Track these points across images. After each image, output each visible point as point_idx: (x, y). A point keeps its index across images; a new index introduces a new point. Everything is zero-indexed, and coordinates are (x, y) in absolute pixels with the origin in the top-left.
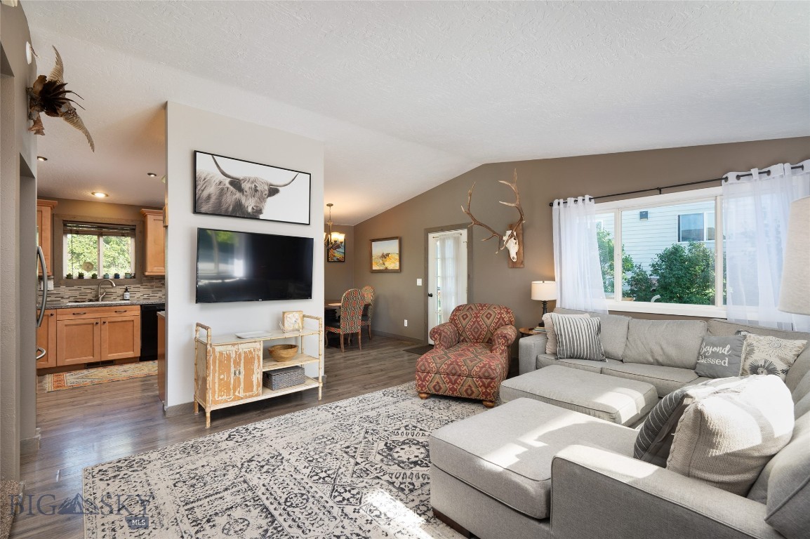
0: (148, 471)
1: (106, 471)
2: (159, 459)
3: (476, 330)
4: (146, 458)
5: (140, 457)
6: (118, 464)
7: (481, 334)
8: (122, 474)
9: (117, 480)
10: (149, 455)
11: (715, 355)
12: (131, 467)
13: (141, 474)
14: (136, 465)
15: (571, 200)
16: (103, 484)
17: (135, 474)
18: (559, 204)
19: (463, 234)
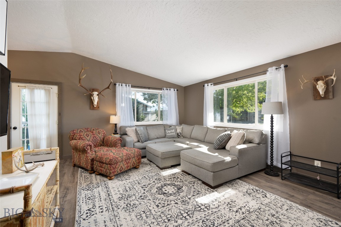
3: (95, 141)
7: (97, 142)
11: (171, 132)
15: (124, 85)
18: (119, 85)
19: (55, 89)
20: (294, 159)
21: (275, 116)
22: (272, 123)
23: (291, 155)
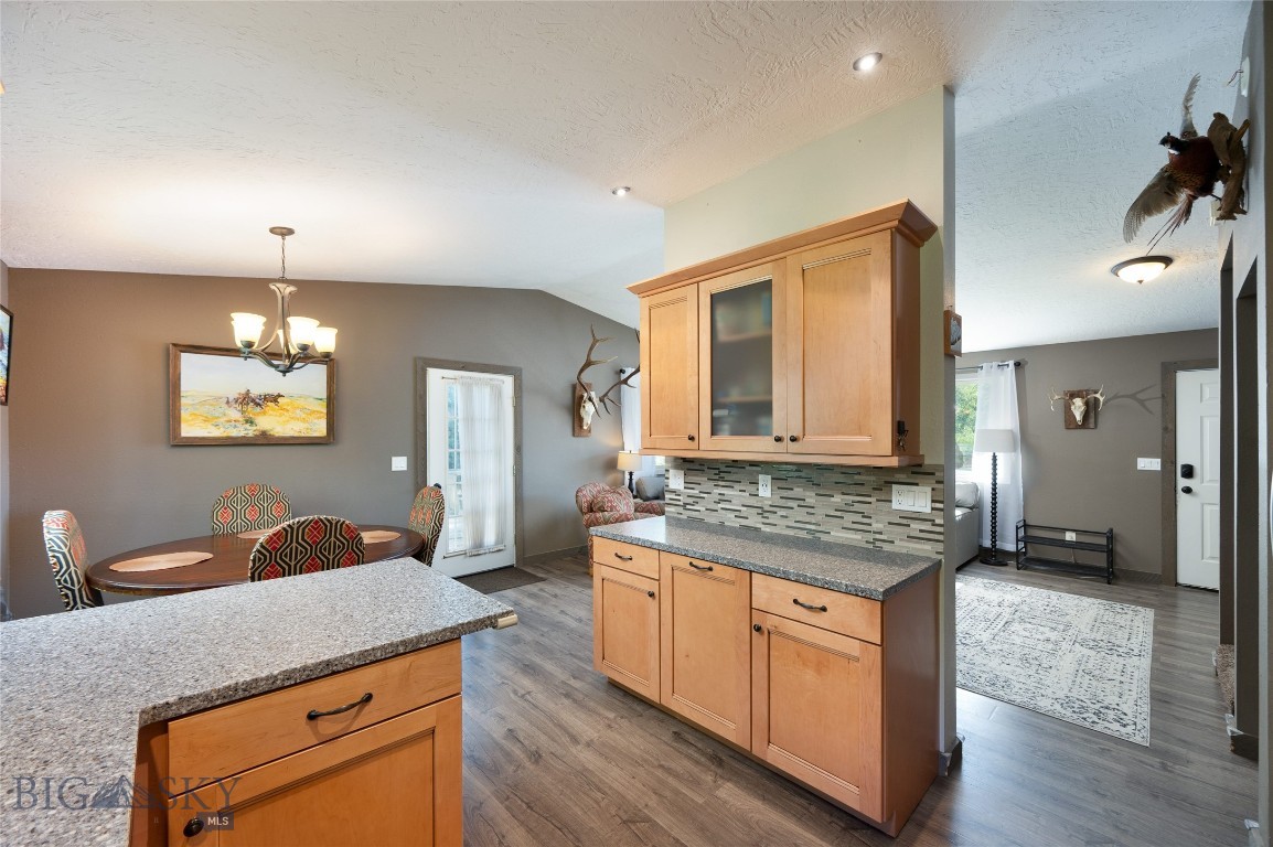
0: (1066, 691)
1: (1116, 720)
2: (1042, 696)
4: (1057, 707)
5: (1064, 712)
6: (1097, 720)
8: (1098, 706)
9: (1106, 704)
10: (1050, 708)
12: (1083, 707)
13: (1074, 694)
14: (1076, 706)
16: (1124, 708)
17: (1082, 698)
19: (507, 382)
20: (1034, 533)
21: (1000, 457)
22: (995, 469)
23: (1026, 526)
